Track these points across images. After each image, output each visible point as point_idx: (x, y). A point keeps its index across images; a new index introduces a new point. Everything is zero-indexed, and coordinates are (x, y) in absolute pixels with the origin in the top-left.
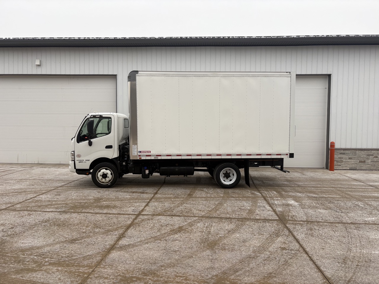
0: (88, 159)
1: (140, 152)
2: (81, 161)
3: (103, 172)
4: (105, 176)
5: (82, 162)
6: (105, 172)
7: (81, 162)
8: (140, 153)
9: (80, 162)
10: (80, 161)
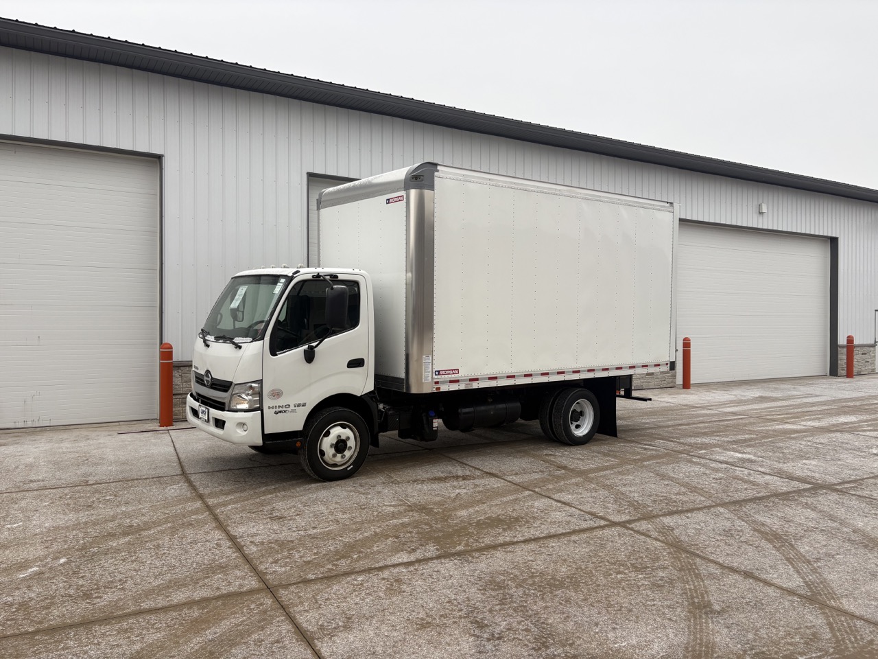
0: (302, 402)
1: (439, 371)
2: (281, 409)
3: (339, 436)
4: (340, 446)
5: (285, 411)
6: (342, 433)
7: (280, 412)
8: (439, 374)
9: (276, 413)
10: (278, 410)
